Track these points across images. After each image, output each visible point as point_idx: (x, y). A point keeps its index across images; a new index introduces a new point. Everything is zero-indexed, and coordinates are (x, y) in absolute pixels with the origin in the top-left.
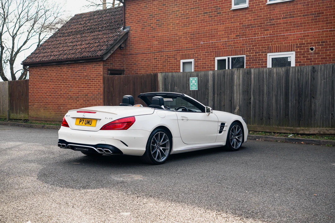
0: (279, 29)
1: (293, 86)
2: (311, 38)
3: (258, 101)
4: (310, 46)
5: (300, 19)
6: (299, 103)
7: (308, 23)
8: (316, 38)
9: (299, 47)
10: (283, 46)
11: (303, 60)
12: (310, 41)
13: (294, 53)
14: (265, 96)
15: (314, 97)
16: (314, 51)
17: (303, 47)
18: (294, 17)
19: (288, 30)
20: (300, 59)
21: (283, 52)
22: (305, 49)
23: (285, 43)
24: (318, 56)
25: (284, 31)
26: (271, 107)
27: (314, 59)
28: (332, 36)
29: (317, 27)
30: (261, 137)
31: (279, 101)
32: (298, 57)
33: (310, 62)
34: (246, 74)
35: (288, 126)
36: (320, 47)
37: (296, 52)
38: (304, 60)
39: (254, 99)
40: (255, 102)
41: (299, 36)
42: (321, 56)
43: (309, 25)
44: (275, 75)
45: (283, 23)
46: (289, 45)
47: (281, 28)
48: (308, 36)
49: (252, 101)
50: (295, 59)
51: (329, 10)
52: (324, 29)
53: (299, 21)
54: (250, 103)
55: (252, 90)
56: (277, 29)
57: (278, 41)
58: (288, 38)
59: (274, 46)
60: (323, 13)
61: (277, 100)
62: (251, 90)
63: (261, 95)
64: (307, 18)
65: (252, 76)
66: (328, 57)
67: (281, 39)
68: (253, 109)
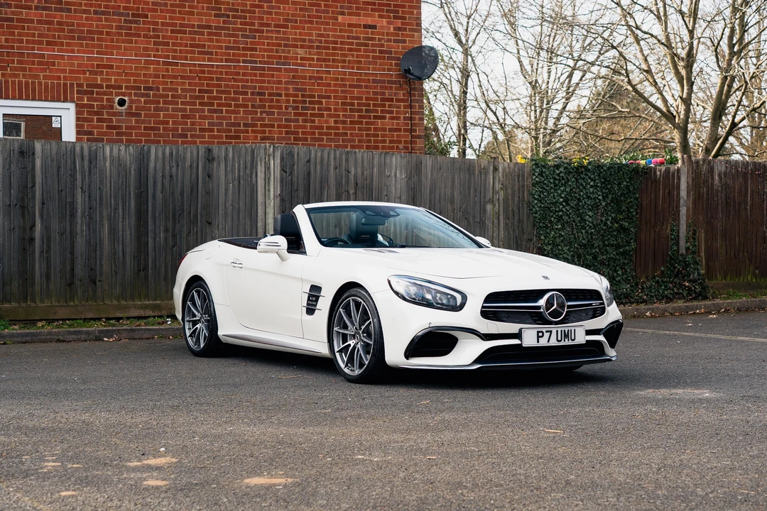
0: (27, 35)
1: (159, 195)
2: (119, 74)
3: (57, 235)
4: (117, 95)
5: (87, 19)
6: (174, 236)
7: (108, 34)
8: (132, 75)
9: (86, 93)
10: (40, 84)
11: (97, 127)
12: (116, 80)
13: (72, 106)
14: (79, 220)
15: (210, 223)
16: (126, 107)
17: (98, 93)
18: (70, 11)
19: (55, 44)
20: (90, 125)
21: (42, 100)
22: (102, 100)
23: (45, 77)
24: (137, 122)
25: (41, 42)
26: (98, 249)
27: (127, 128)
28: (169, 77)
29: (132, 49)
30: (115, 330)
31: (121, 233)
32: (85, 120)
33: (118, 134)
34: (16, 155)
35: (147, 297)
36: (142, 100)
37: (77, 106)
38: (102, 127)
39: (47, 229)
40: (47, 238)
41: (87, 66)
42: (143, 122)
43: (112, 41)
44: (108, 165)
45: (39, 22)
46: (59, 84)
47: (33, 35)
48: (111, 67)
49: (37, 235)
50: (77, 124)
51: (162, 11)
52: (149, 56)
53: (84, 25)
54: (32, 240)
55: (37, 203)
56: (20, 34)
57: (24, 69)
58: (53, 64)
59: (13, 83)
60: (146, 16)
61: (113, 231)
62: (34, 202)
63: (68, 217)
64: (106, 20)
65: (38, 163)
66: (161, 127)
67: (33, 63)
68: (40, 256)
